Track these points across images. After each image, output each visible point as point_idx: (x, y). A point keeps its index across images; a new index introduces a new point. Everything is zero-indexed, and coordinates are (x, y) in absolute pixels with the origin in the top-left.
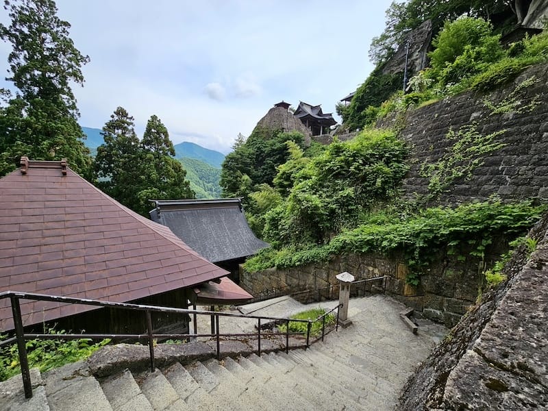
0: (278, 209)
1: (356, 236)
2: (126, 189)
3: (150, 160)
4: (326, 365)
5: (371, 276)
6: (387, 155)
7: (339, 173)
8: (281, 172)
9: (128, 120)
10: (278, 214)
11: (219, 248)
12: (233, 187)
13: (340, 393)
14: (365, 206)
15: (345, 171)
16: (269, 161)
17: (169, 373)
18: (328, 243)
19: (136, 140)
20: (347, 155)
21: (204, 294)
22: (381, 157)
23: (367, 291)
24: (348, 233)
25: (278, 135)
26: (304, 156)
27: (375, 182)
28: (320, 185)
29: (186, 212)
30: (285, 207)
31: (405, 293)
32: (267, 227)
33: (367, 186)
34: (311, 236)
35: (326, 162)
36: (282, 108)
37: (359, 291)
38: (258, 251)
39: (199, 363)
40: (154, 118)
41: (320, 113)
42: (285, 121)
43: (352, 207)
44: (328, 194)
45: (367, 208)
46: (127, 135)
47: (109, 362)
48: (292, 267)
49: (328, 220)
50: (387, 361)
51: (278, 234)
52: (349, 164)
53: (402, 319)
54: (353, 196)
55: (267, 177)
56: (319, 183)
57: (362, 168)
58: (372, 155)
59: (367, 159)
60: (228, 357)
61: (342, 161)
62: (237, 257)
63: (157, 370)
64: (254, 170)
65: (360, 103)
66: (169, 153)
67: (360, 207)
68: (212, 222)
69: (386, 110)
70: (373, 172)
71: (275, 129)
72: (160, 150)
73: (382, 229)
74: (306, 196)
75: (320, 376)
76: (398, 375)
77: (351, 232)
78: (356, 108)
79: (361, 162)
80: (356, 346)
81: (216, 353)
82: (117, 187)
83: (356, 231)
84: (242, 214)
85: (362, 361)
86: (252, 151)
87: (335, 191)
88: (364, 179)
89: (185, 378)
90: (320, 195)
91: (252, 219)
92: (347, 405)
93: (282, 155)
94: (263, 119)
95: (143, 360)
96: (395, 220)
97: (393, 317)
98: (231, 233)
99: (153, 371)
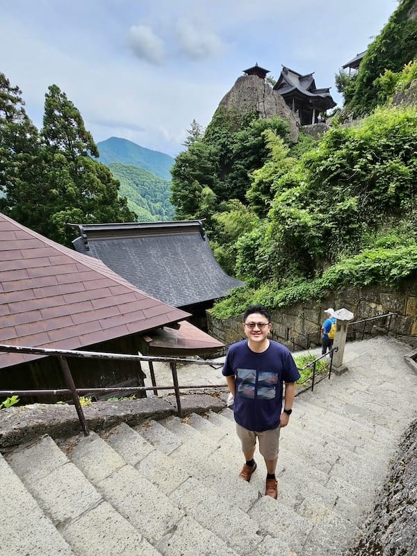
0: (254, 233)
1: (357, 264)
2: (33, 210)
3: (60, 162)
4: (316, 416)
5: (373, 315)
6: (406, 146)
7: (338, 176)
8: (257, 181)
9: (11, 94)
10: (254, 240)
11: (176, 288)
12: (190, 206)
13: (333, 444)
14: (371, 224)
15: (346, 172)
16: (239, 165)
17: (112, 436)
18: (320, 277)
19: (32, 130)
20: (350, 146)
21: (158, 344)
22: (399, 148)
23: (367, 333)
24: (347, 261)
25: (251, 124)
26: (288, 155)
27: (387, 188)
28: (312, 195)
29: (126, 241)
30: (263, 231)
31: (412, 333)
32: (239, 259)
33: (376, 194)
34: (298, 268)
35: (321, 159)
36: (255, 77)
37: (357, 334)
38: (228, 293)
39: (154, 422)
40: (54, 89)
41: (312, 88)
42: (260, 100)
43: (354, 226)
44: (322, 207)
45: (374, 226)
46: (16, 121)
47: (16, 427)
48: (274, 309)
49: (321, 245)
50: (386, 407)
51: (255, 268)
52: (352, 160)
53: (407, 362)
54: (355, 209)
55: (237, 190)
56: (310, 191)
57: (370, 167)
58: (386, 147)
59: (379, 153)
60: (194, 414)
61: (343, 157)
62: (202, 300)
63: (92, 433)
64: (218, 180)
65: (372, 72)
66: (89, 152)
67: (364, 225)
68: (164, 255)
69: (410, 75)
70: (386, 174)
71: (245, 113)
72: (74, 146)
73: (390, 253)
74: (292, 210)
75: (310, 428)
76: (398, 421)
77: (350, 260)
78: (365, 81)
79: (370, 157)
80: (351, 394)
81: (176, 410)
82: (19, 208)
83: (358, 257)
84: (205, 243)
85: (357, 410)
86: (214, 150)
87: (332, 203)
88: (372, 184)
89: (134, 441)
90: (312, 210)
91: (219, 250)
92: (342, 456)
93: (258, 155)
94: (228, 96)
95: (68, 423)
96: (410, 240)
97: (396, 360)
98: (192, 269)
99: (86, 435)
